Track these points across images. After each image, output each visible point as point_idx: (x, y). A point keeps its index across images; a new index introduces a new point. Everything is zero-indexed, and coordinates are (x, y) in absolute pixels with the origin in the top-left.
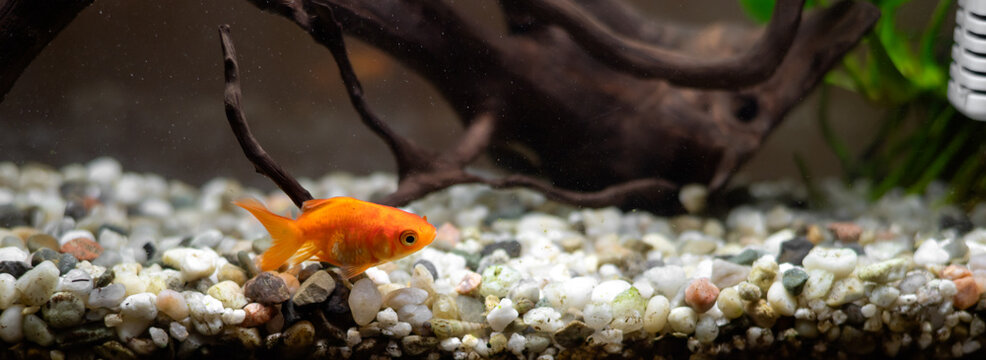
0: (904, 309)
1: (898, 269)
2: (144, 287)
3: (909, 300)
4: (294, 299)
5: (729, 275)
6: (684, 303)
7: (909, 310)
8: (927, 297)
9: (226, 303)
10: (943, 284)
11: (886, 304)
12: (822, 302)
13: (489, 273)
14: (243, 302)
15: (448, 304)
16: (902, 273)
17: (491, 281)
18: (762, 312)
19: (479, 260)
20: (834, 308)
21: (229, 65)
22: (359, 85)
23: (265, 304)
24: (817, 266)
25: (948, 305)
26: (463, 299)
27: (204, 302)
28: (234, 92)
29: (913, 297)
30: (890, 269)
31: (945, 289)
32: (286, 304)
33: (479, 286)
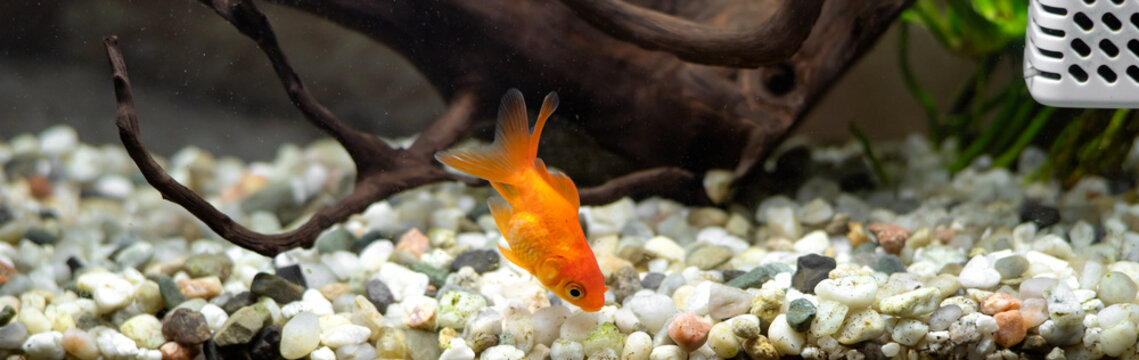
0: (934, 348)
1: (927, 301)
2: (48, 325)
3: (939, 338)
4: (215, 338)
5: (727, 304)
6: (669, 341)
7: (940, 349)
8: (961, 333)
9: (140, 344)
10: (980, 319)
11: (911, 343)
12: (833, 340)
13: (446, 300)
14: (160, 340)
15: (393, 342)
16: (932, 305)
17: (449, 311)
18: (761, 351)
19: (445, 276)
20: (850, 346)
21: (119, 83)
22: (297, 79)
23: (183, 344)
24: (828, 297)
25: (988, 343)
26: (413, 334)
27: (115, 343)
28: (125, 113)
29: (944, 335)
30: (916, 301)
31: (983, 326)
32: (207, 343)
33: (432, 319)
